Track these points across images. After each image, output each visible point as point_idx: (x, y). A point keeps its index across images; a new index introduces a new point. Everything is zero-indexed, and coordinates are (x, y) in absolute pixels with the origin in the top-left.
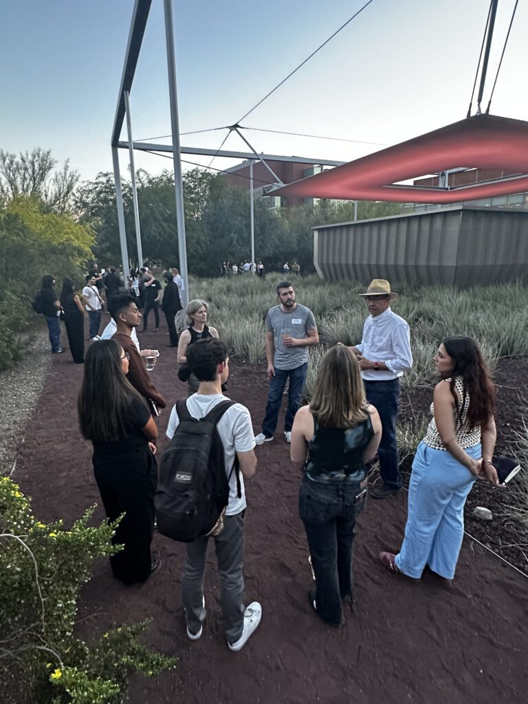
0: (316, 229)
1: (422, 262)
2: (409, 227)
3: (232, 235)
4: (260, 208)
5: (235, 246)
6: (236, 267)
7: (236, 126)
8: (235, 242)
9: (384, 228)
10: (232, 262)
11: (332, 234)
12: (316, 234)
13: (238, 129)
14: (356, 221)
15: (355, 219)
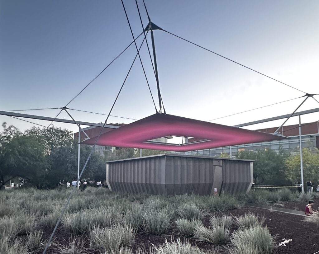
0: (107, 163)
1: (152, 182)
3: (68, 164)
5: (69, 170)
6: (69, 183)
7: (65, 108)
8: (69, 169)
10: (66, 180)
11: (114, 165)
12: (107, 166)
13: (66, 109)
14: (141, 157)
15: (141, 156)
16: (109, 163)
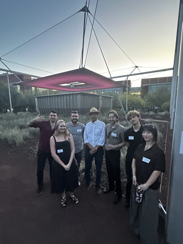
2: (66, 97)
4: (12, 89)
8: (2, 101)
9: (59, 98)
11: (42, 99)
12: (36, 99)
15: (48, 94)
16: (37, 97)
